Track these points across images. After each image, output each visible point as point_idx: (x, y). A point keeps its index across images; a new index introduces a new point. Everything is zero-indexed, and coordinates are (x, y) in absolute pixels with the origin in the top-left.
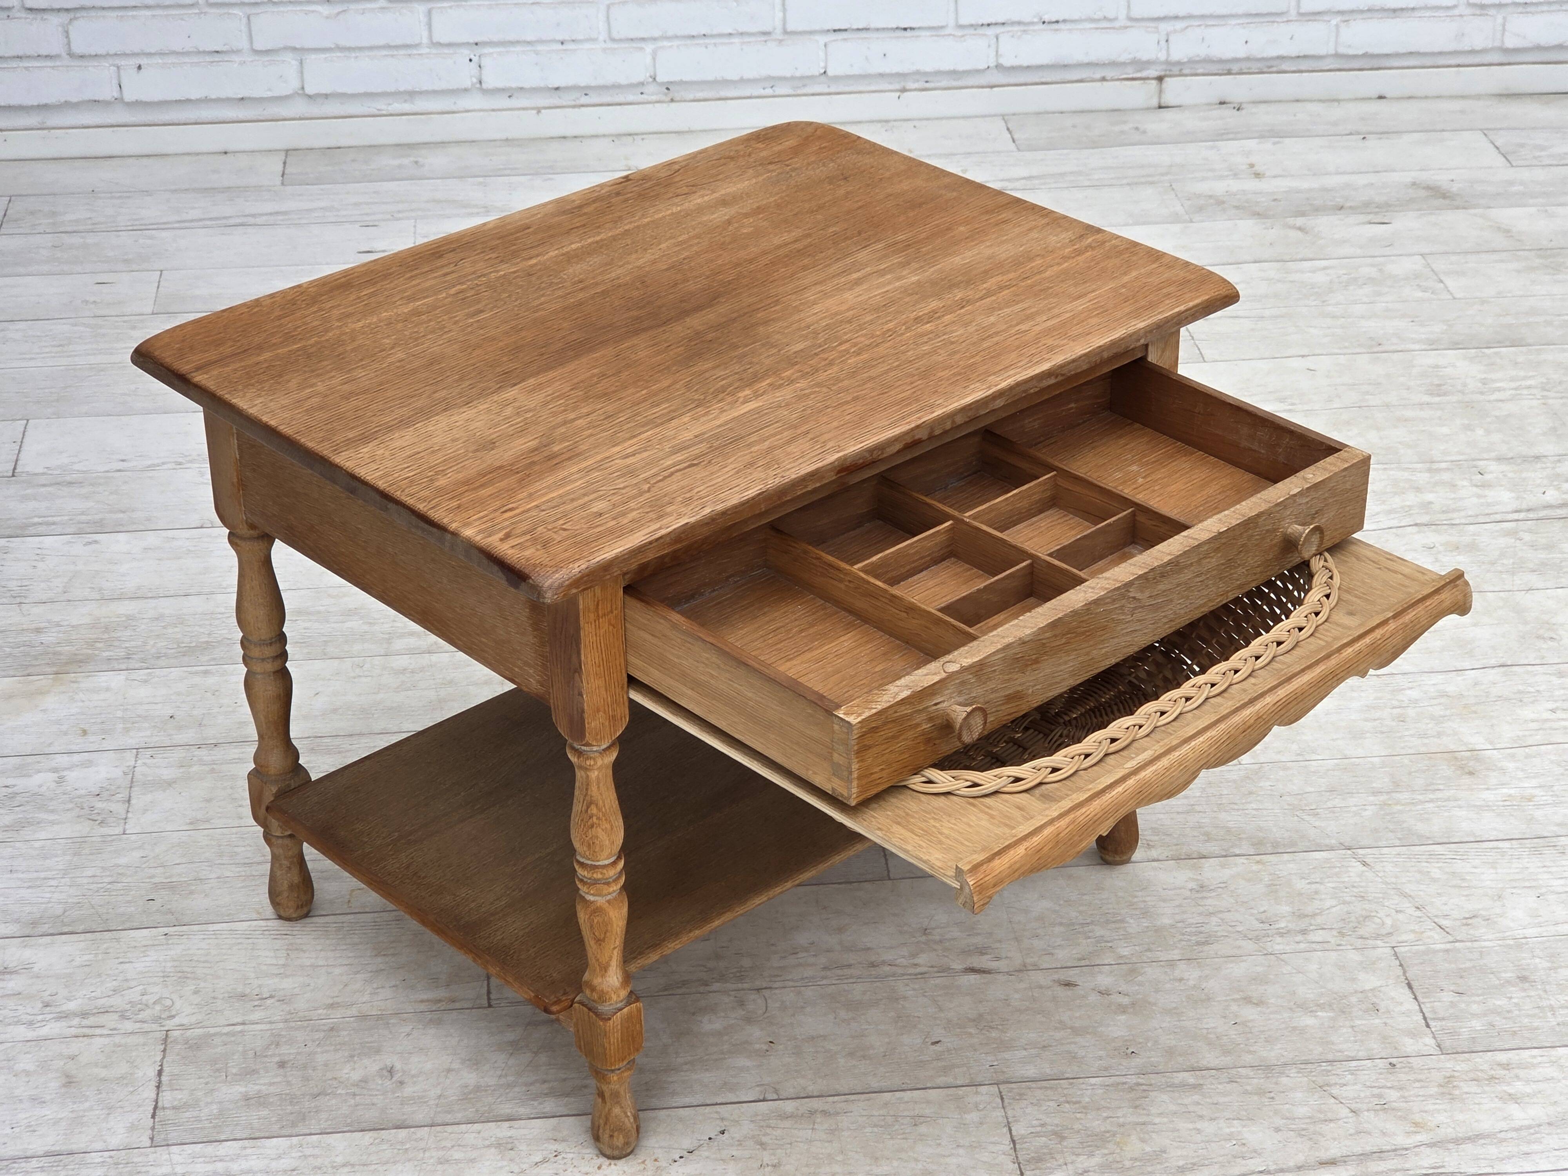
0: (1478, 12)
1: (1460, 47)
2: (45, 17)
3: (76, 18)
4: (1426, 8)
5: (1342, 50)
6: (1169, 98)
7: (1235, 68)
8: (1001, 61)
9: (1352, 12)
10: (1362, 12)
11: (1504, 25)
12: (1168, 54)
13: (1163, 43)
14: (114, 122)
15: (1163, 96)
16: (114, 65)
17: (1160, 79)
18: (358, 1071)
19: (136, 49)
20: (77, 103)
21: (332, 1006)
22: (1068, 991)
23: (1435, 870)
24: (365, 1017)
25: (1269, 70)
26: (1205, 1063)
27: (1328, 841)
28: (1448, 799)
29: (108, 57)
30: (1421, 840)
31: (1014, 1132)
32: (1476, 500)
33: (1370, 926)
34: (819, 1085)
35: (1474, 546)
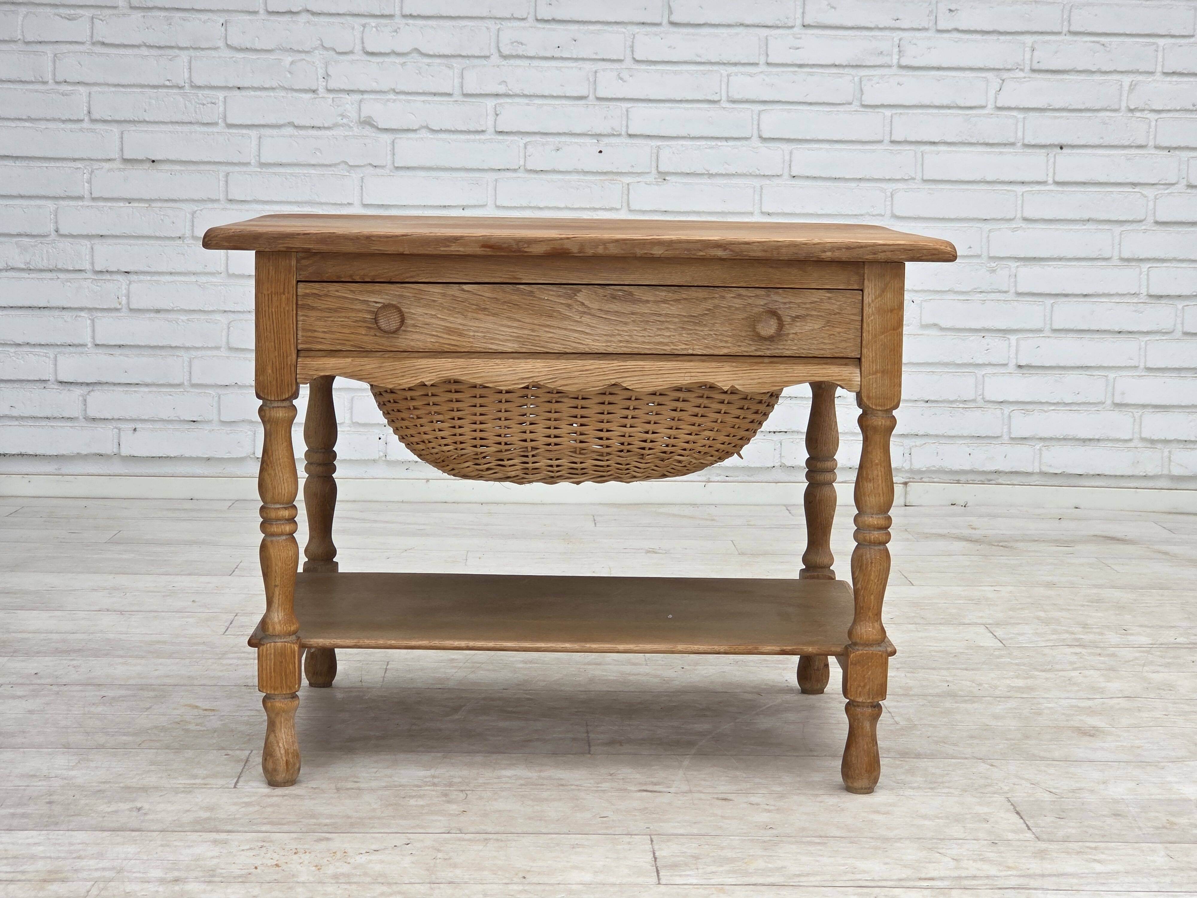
0: (1149, 446)
1: (1137, 472)
2: (71, 389)
3: (93, 390)
4: (1108, 440)
5: (1045, 469)
6: (912, 499)
7: (963, 478)
8: (782, 461)
9: (1051, 439)
10: (1059, 439)
11: (1170, 458)
12: (911, 464)
13: (907, 455)
14: (111, 473)
15: (908, 496)
16: (116, 428)
17: (905, 484)
18: (113, 807)
19: (134, 417)
20: (86, 455)
21: (104, 783)
22: (724, 802)
23: (1052, 770)
24: (129, 788)
25: (989, 482)
26: (832, 835)
27: (963, 756)
28: (1070, 744)
29: (113, 421)
30: (1043, 759)
31: (657, 854)
32: (1119, 639)
33: (990, 789)
34: (498, 829)
35: (1113, 655)
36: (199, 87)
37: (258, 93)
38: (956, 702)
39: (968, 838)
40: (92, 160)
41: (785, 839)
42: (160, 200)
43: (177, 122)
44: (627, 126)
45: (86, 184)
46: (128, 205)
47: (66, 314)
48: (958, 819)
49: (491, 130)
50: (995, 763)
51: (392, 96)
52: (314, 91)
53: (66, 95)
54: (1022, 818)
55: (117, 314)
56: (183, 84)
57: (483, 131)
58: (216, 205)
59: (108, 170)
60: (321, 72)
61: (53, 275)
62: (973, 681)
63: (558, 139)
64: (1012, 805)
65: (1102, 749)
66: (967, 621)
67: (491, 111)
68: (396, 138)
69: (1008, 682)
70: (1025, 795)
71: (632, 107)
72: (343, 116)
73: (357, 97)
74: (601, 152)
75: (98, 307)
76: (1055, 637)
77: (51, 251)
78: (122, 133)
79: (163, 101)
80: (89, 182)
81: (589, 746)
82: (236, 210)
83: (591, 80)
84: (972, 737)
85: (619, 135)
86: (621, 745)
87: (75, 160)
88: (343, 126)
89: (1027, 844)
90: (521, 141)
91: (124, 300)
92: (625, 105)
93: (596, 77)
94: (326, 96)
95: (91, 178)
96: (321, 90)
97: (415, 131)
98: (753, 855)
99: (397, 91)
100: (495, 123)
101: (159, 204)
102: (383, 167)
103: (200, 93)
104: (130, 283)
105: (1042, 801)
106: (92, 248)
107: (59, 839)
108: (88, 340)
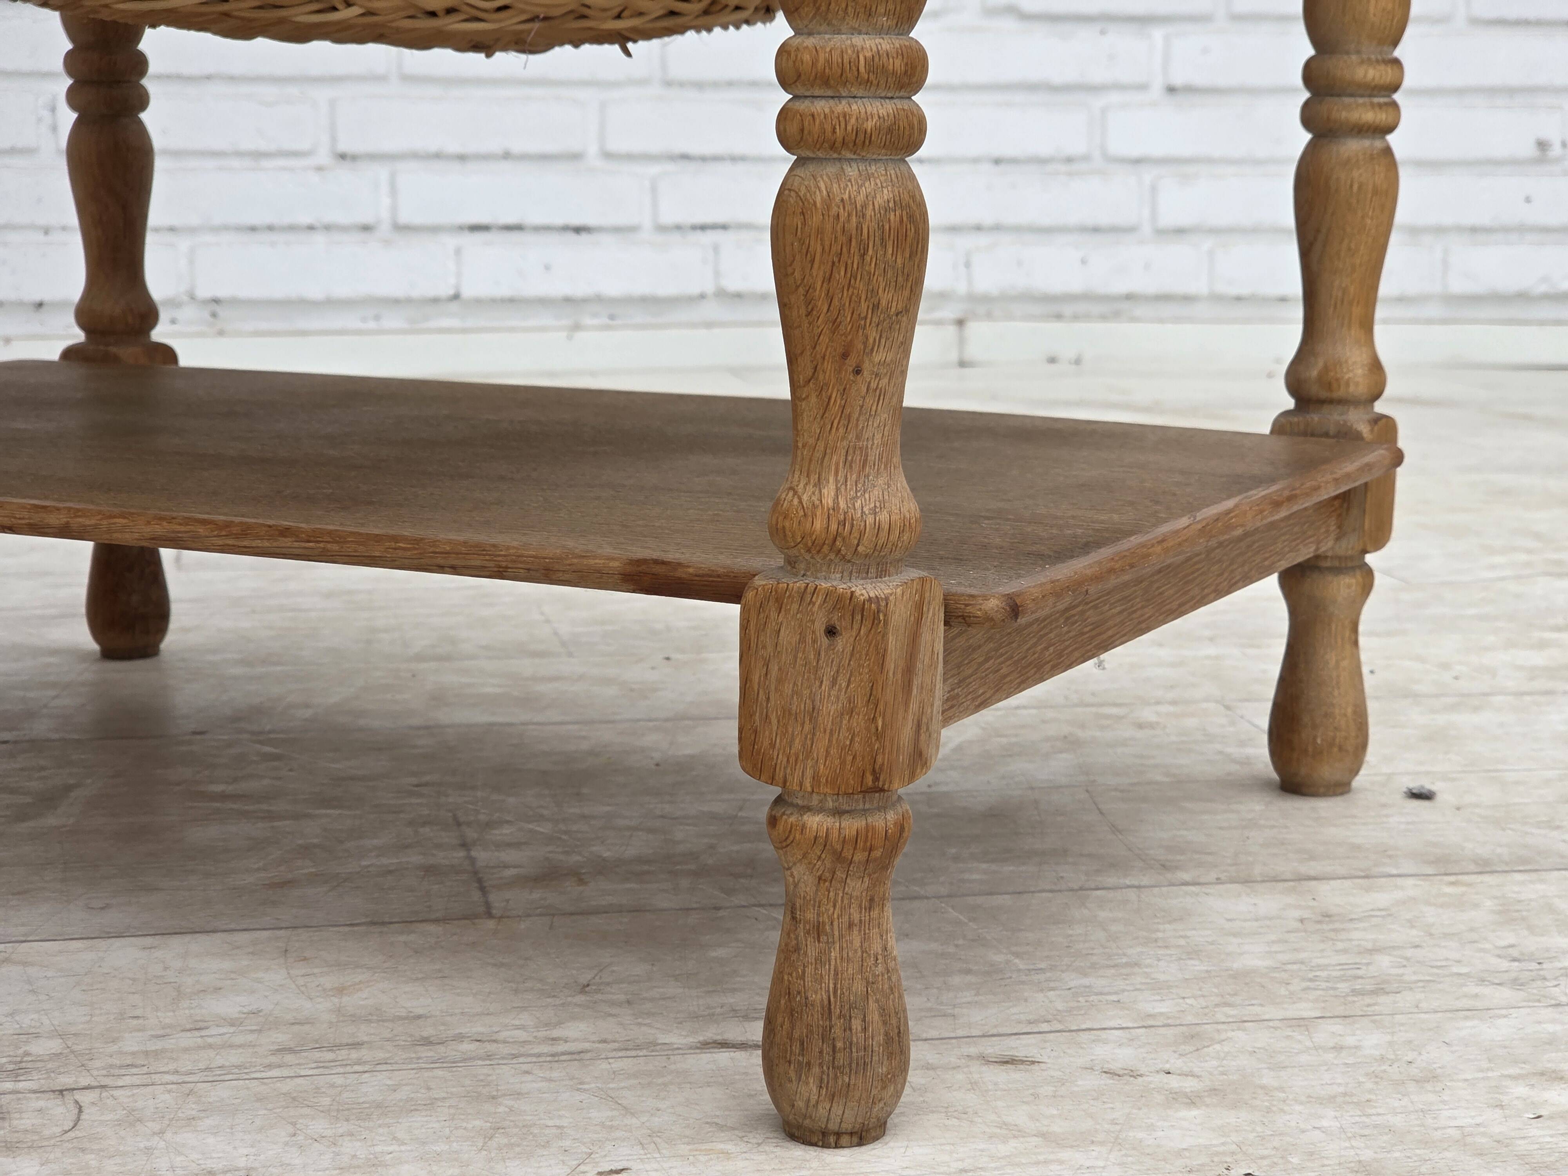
0: (1408, 240)
5: (1222, 288)
6: (973, 351)
8: (722, 284)
9: (1232, 230)
10: (1244, 231)
12: (968, 284)
13: (962, 267)
15: (965, 347)
17: (960, 323)
25: (1116, 316)
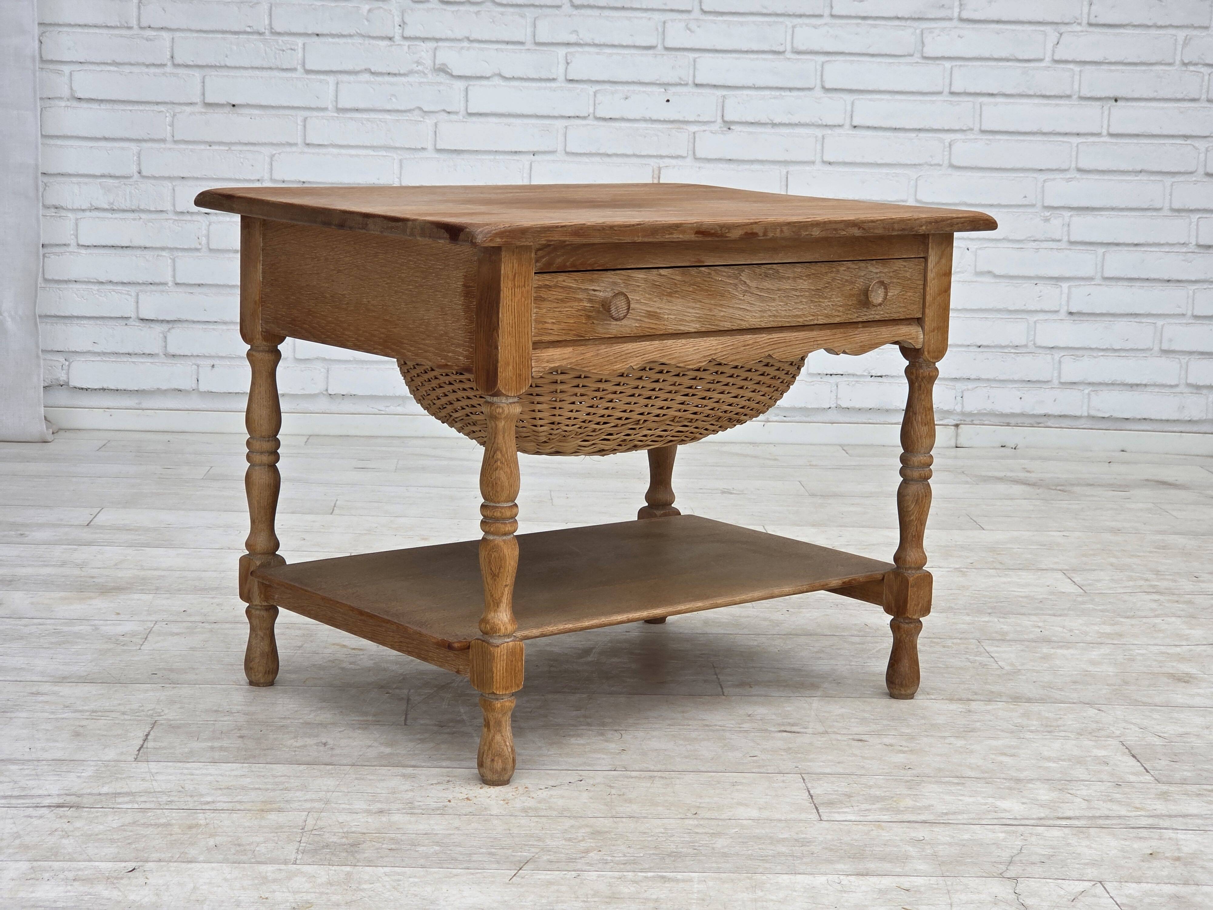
0: (1195, 391)
1: (1181, 417)
2: (152, 326)
3: (173, 328)
4: (1155, 385)
5: (1093, 413)
6: (963, 441)
7: (1013, 421)
8: (839, 402)
9: (1100, 384)
10: (1107, 384)
12: (963, 407)
13: (959, 398)
14: (189, 407)
15: (959, 438)
16: (195, 364)
17: (957, 426)
18: (300, 743)
19: (213, 354)
20: (166, 390)
21: (284, 718)
22: (860, 743)
23: (1156, 716)
24: (309, 724)
25: (1038, 425)
26: (967, 775)
27: (1071, 700)
28: (1168, 690)
29: (192, 358)
30: (1145, 704)
31: (812, 792)
32: (1192, 586)
33: (1103, 733)
34: (659, 767)
35: (1190, 602)
36: (279, 34)
37: (337, 40)
38: (1053, 648)
39: (1092, 779)
40: (174, 103)
41: (925, 779)
42: (240, 143)
43: (257, 68)
44: (694, 76)
45: (169, 128)
46: (208, 148)
47: (148, 254)
48: (1079, 761)
49: (561, 78)
50: (1103, 708)
51: (466, 44)
52: (390, 39)
53: (151, 40)
54: (1138, 761)
55: (198, 254)
56: (264, 30)
57: (554, 80)
58: (294, 149)
59: (190, 114)
60: (397, 20)
61: (136, 215)
62: (1064, 627)
63: (626, 88)
64: (1127, 748)
65: (1199, 695)
66: (1044, 567)
67: (562, 61)
68: (469, 85)
69: (1096, 628)
70: (1137, 739)
71: (699, 57)
72: (418, 63)
73: (432, 45)
74: (668, 101)
75: (179, 247)
76: (1131, 583)
77: (133, 191)
78: (204, 78)
79: (244, 47)
80: (172, 125)
81: (722, 688)
82: (313, 154)
83: (660, 30)
84: (1075, 682)
85: (686, 85)
86: (751, 687)
87: (157, 103)
88: (418, 73)
89: (1149, 786)
90: (591, 89)
91: (204, 241)
92: (692, 55)
93: (664, 27)
94: (402, 43)
95: (173, 122)
96: (397, 38)
97: (487, 78)
98: (900, 794)
99: (471, 39)
100: (566, 71)
101: (239, 148)
102: (456, 113)
103: (280, 39)
104: (210, 225)
105: (1154, 745)
106: (174, 190)
107: (261, 772)
108: (169, 279)
